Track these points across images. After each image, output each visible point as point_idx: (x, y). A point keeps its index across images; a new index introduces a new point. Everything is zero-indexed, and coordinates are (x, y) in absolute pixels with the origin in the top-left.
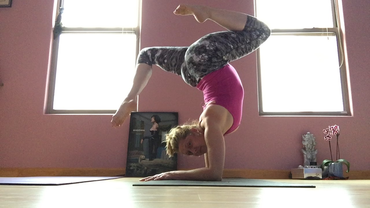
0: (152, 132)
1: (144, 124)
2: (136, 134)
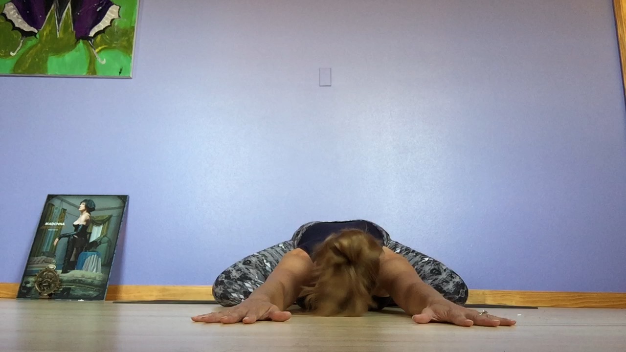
0: (77, 227)
1: (67, 214)
2: (49, 230)
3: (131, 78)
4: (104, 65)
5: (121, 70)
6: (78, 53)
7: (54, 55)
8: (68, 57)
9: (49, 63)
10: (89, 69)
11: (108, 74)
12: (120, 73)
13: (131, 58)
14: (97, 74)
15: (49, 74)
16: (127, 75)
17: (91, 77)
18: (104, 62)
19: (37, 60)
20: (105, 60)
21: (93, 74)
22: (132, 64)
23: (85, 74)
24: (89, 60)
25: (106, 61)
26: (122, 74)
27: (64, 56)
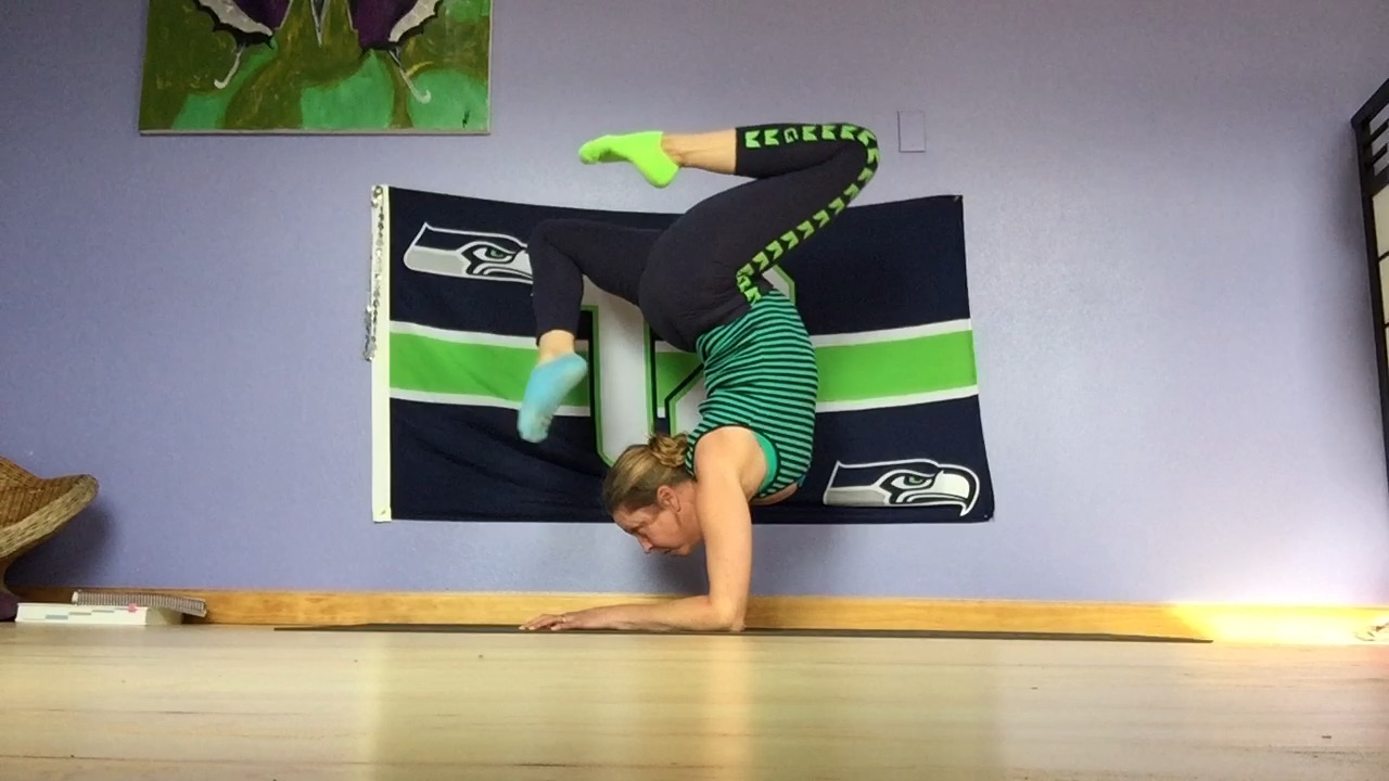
3: (488, 135)
4: (427, 105)
5: (467, 116)
6: (368, 81)
7: (314, 86)
8: (345, 89)
9: (303, 103)
10: (394, 113)
11: (440, 126)
12: (465, 122)
13: (487, 88)
14: (414, 125)
15: (306, 129)
16: (482, 128)
17: (398, 131)
18: (428, 97)
19: (276, 97)
20: (428, 92)
21: (403, 127)
22: (488, 101)
23: (386, 125)
24: (392, 96)
25: (432, 95)
26: (469, 126)
27: (337, 86)
